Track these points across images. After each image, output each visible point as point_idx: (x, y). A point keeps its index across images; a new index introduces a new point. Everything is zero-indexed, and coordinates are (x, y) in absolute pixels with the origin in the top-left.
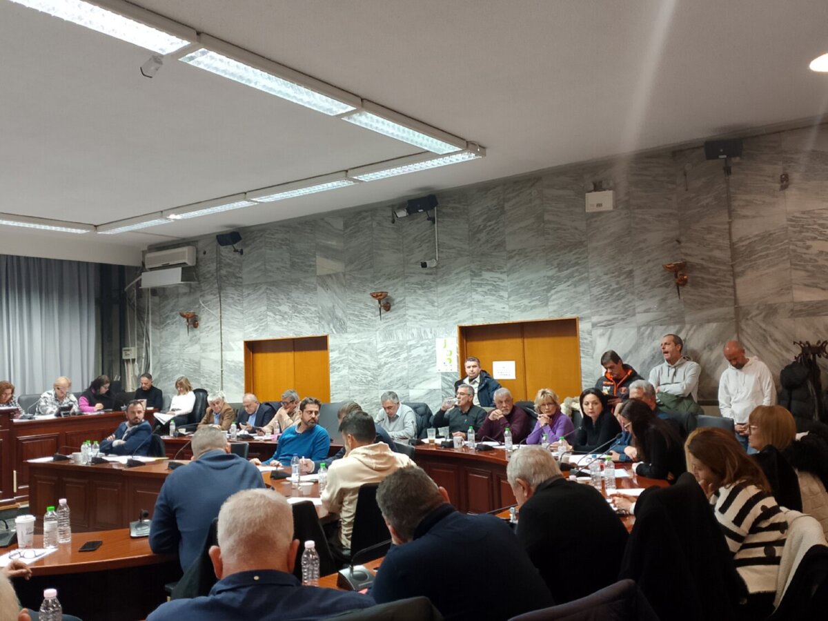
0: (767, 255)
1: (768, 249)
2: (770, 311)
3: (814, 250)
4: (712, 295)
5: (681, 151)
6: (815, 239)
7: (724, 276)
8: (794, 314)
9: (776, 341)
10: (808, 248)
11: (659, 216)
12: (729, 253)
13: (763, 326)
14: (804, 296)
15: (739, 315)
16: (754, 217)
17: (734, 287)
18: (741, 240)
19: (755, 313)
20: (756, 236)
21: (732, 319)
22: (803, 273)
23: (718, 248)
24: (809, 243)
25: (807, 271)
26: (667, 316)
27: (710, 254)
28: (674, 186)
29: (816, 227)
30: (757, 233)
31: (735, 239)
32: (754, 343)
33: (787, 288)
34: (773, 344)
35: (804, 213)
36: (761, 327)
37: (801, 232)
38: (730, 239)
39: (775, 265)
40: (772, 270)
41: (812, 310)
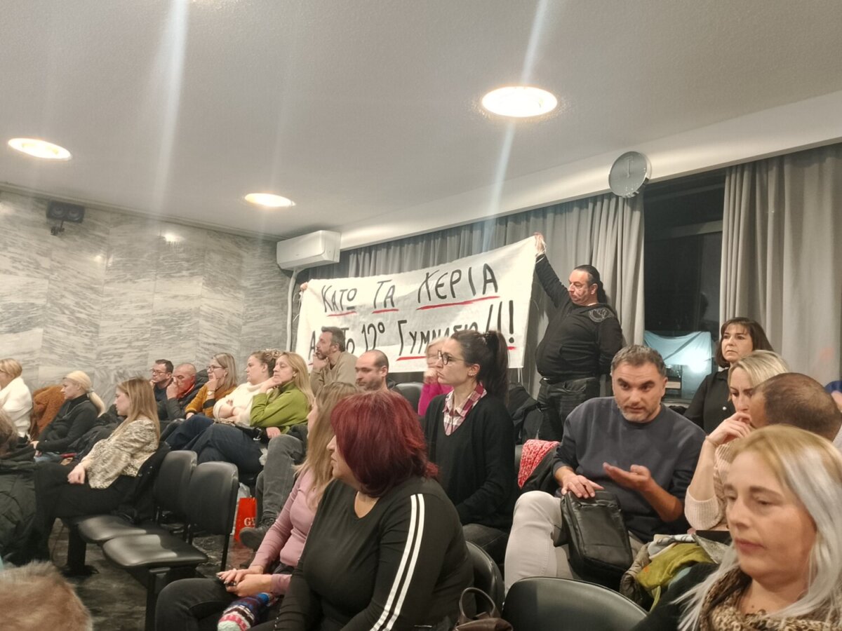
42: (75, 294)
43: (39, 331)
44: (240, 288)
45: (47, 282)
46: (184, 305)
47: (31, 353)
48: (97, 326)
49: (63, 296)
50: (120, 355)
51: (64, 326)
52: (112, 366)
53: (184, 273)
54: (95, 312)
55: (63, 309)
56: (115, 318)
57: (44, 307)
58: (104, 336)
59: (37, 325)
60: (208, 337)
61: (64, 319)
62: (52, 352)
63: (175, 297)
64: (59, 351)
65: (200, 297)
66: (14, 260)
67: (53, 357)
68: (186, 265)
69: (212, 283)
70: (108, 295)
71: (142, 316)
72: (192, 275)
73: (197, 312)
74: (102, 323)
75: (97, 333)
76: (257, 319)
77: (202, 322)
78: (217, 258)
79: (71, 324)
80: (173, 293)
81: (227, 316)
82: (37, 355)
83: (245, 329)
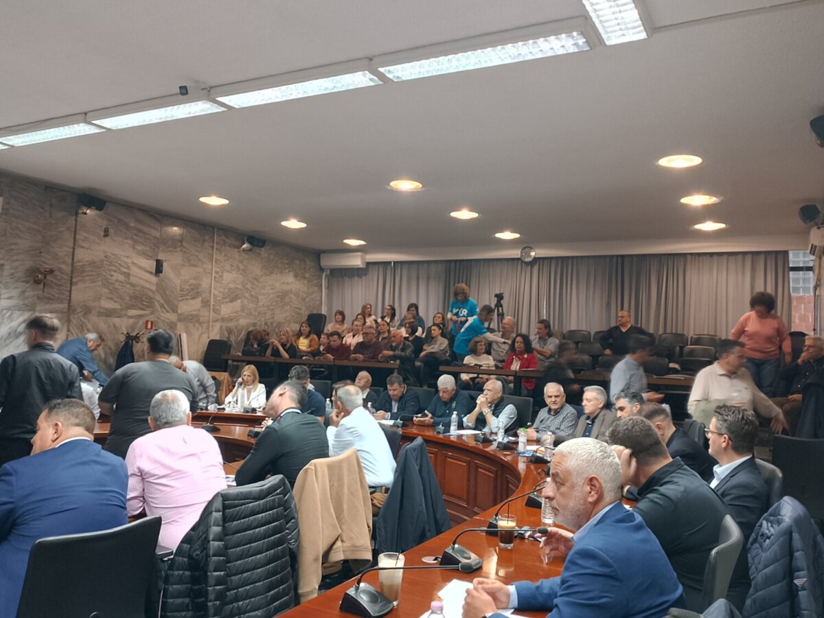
0: (91, 275)
1: (92, 271)
2: (87, 311)
3: (114, 278)
4: (57, 295)
5: (51, 188)
6: (115, 271)
7: (65, 283)
8: (100, 314)
10: (112, 276)
11: (29, 229)
12: (70, 268)
13: (83, 319)
14: (107, 304)
15: (70, 310)
16: (88, 249)
17: (70, 292)
18: (78, 261)
19: (79, 310)
20: (87, 261)
21: (65, 312)
22: (107, 291)
23: (64, 263)
24: (113, 273)
25: (109, 289)
26: (24, 304)
27: (58, 265)
28: (43, 211)
29: (117, 265)
30: (87, 259)
31: (75, 260)
33: (98, 298)
35: (113, 254)
36: (81, 321)
37: (110, 266)
38: (73, 259)
39: (94, 282)
40: (92, 285)
41: (109, 313)
42: (251, 282)
43: (239, 301)
44: (305, 278)
45: (241, 276)
46: (286, 288)
47: (237, 312)
48: (258, 298)
49: (247, 284)
50: (265, 314)
51: (247, 299)
52: (263, 319)
53: (287, 271)
54: (257, 292)
55: (247, 289)
56: (264, 294)
57: (241, 290)
58: (260, 304)
59: (239, 298)
60: (294, 304)
61: (247, 295)
62: (244, 312)
63: (283, 283)
64: (245, 311)
65: (292, 283)
66: (232, 266)
67: (244, 314)
68: (287, 266)
69: (296, 276)
70: (261, 283)
71: (273, 293)
72: (289, 271)
73: (291, 291)
74: (260, 297)
75: (258, 302)
76: (312, 294)
77: (293, 296)
78: (297, 262)
79: (250, 298)
80: (282, 282)
81: (301, 293)
82: (239, 313)
83: (307, 299)
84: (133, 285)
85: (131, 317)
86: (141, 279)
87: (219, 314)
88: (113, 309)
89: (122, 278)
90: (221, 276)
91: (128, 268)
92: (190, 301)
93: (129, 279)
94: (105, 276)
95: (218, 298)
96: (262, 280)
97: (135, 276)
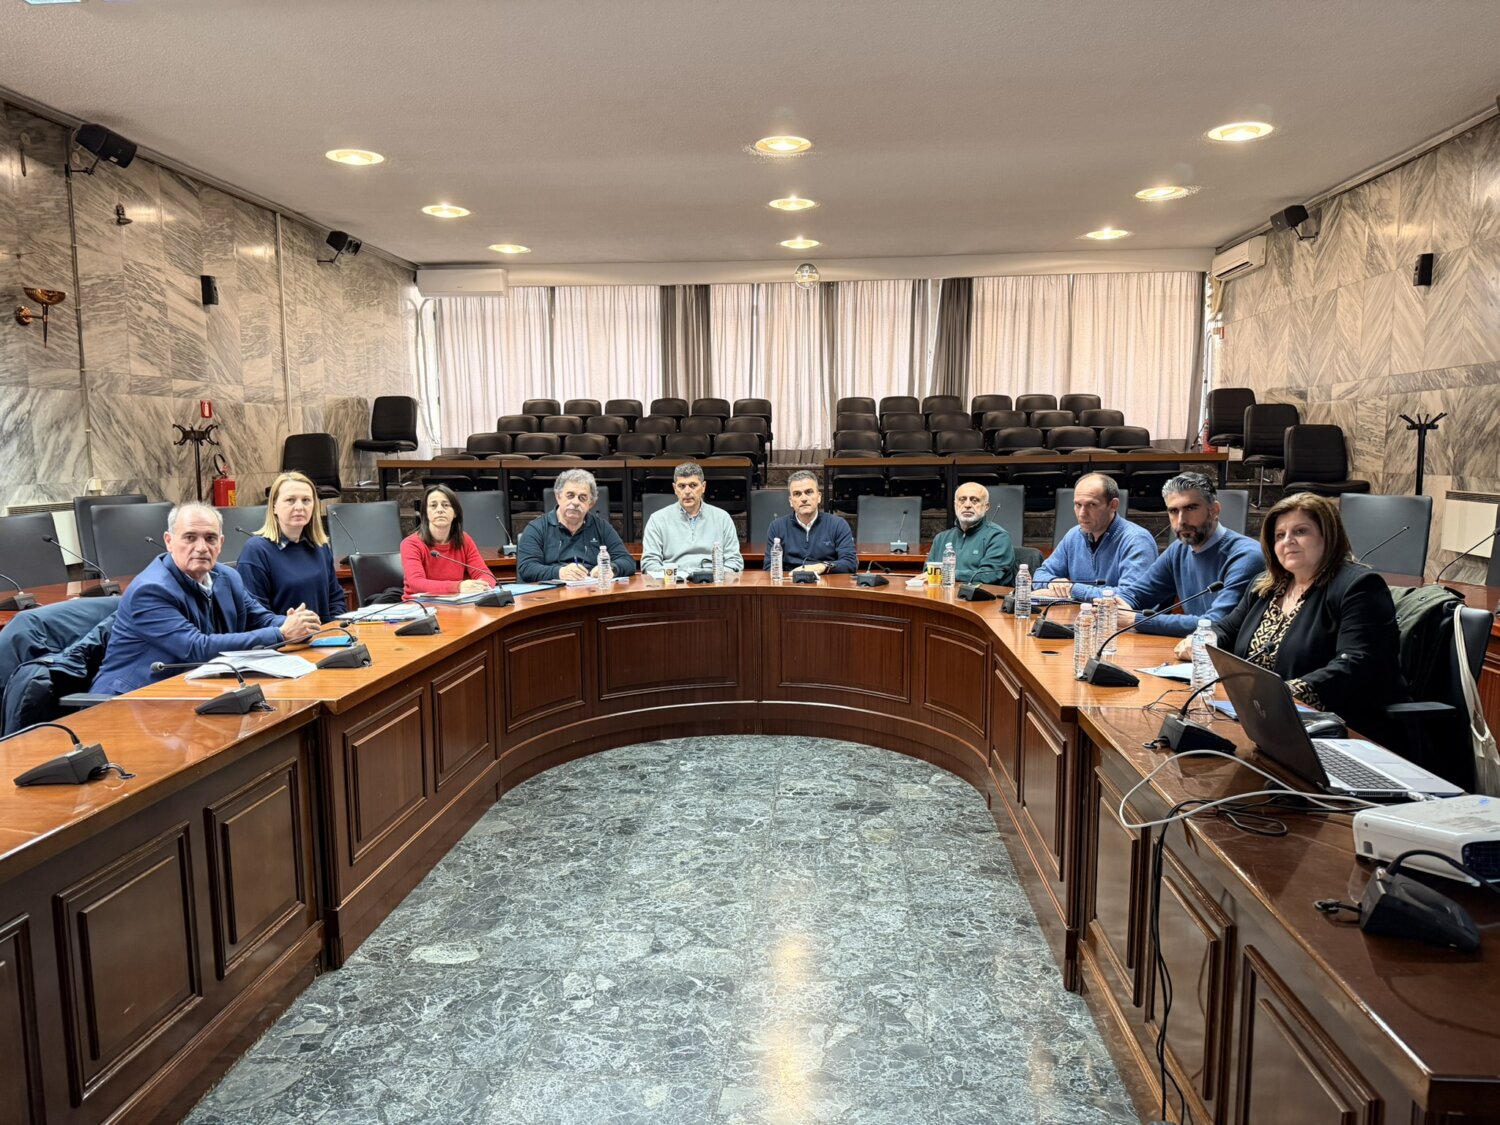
0: (109, 307)
1: (107, 298)
2: (112, 382)
3: (143, 314)
4: (57, 349)
6: (144, 300)
7: (69, 323)
8: (132, 389)
9: (118, 422)
10: (140, 309)
12: (73, 291)
13: (107, 401)
14: (140, 369)
15: (85, 381)
16: (96, 250)
17: (80, 342)
18: (85, 277)
19: (100, 382)
20: (98, 277)
21: (77, 387)
22: (136, 340)
23: (62, 280)
24: (141, 303)
25: (139, 337)
26: (7, 371)
27: (53, 285)
29: (145, 285)
30: (98, 273)
31: (79, 274)
32: (100, 425)
33: (125, 356)
34: (115, 426)
35: (136, 264)
36: (105, 403)
37: (134, 287)
38: (75, 271)
39: (115, 322)
40: (112, 328)
41: (146, 388)
42: (332, 323)
43: (322, 360)
45: (319, 312)
46: (377, 333)
47: (320, 382)
48: (344, 355)
49: (328, 326)
50: (356, 383)
51: (331, 355)
52: (354, 394)
53: (375, 302)
54: (343, 342)
55: (329, 337)
57: (321, 337)
58: (349, 364)
59: (320, 355)
60: (390, 364)
62: (330, 381)
63: (373, 325)
65: (384, 325)
66: (305, 291)
67: (330, 384)
68: (374, 293)
69: (387, 311)
70: (346, 325)
72: (378, 303)
73: (384, 339)
74: (347, 352)
75: (345, 361)
77: (387, 350)
78: (387, 285)
80: (371, 323)
81: (396, 344)
82: (324, 383)
84: (173, 329)
85: (179, 395)
86: (184, 316)
87: (299, 386)
88: (150, 378)
89: (155, 314)
90: (294, 312)
91: (162, 293)
92: (258, 360)
93: (166, 316)
94: (130, 310)
95: (294, 355)
96: (345, 319)
97: (174, 310)
